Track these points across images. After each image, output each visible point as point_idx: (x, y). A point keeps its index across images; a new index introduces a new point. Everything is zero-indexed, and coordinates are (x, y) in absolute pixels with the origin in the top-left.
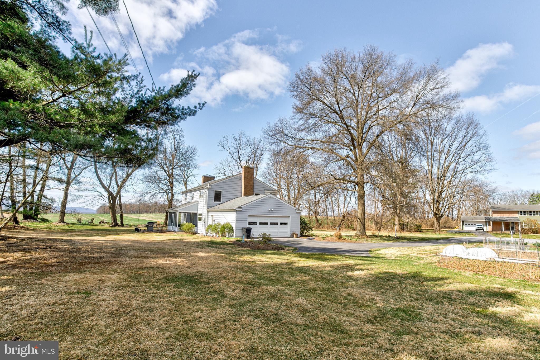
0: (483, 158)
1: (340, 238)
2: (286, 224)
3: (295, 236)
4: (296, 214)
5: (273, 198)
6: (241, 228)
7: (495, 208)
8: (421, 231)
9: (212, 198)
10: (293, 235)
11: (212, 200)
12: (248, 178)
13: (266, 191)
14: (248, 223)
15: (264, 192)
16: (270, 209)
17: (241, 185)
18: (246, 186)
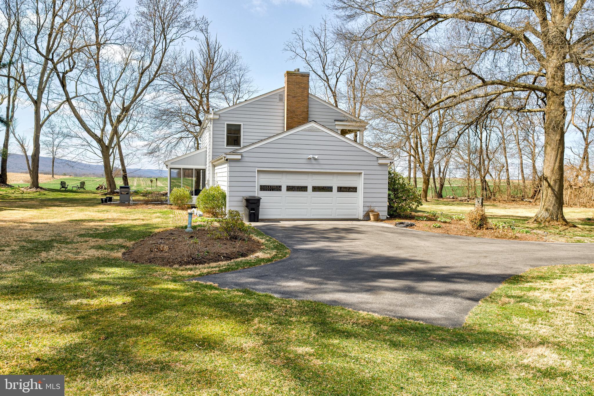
1: (480, 227)
2: (354, 189)
3: (372, 217)
4: (379, 168)
5: (318, 130)
6: (240, 199)
9: (222, 140)
10: (369, 216)
11: (221, 143)
12: (294, 97)
13: (337, 123)
14: (257, 188)
15: (334, 124)
16: (311, 156)
17: (282, 111)
18: (291, 112)
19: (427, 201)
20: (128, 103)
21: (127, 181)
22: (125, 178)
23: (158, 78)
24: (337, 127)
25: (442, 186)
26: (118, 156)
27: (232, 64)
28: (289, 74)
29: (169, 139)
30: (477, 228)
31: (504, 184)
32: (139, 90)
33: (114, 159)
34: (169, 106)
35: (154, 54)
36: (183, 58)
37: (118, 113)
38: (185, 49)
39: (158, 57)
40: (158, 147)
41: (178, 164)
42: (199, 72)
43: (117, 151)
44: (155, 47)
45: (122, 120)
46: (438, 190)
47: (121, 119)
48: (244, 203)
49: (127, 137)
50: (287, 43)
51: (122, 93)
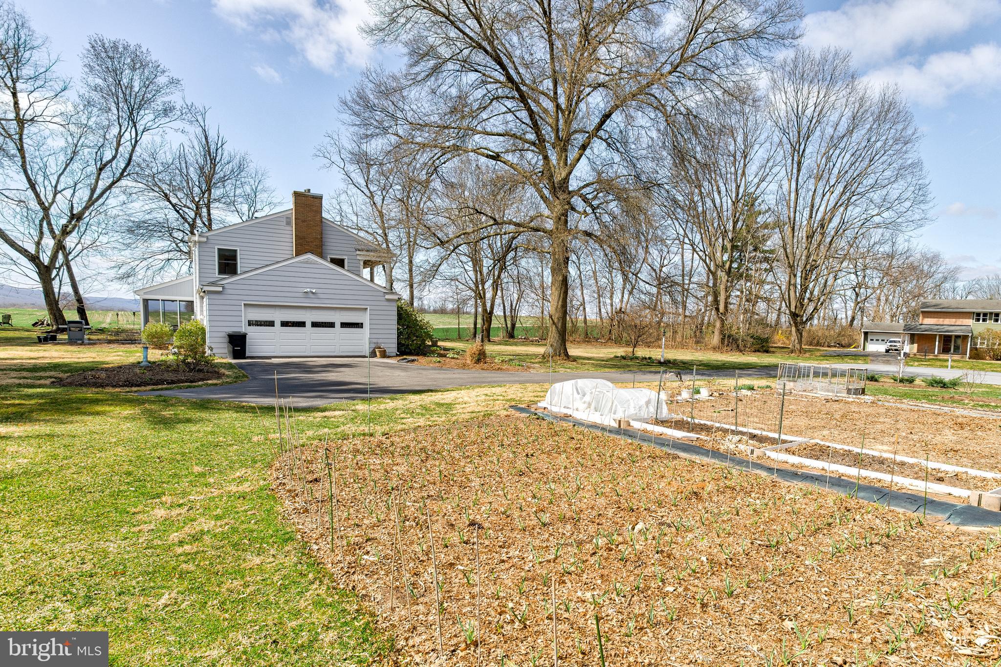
0: (908, 194)
1: (478, 361)
2: (359, 325)
3: (378, 354)
4: (387, 303)
5: (316, 263)
6: (224, 334)
7: (928, 307)
8: (767, 351)
9: (212, 267)
10: (375, 352)
11: (211, 271)
12: (304, 221)
13: (358, 252)
14: (244, 323)
15: (355, 254)
16: (309, 290)
17: (290, 236)
18: (302, 239)
19: (489, 341)
20: (80, 209)
21: (85, 314)
22: (82, 311)
23: (128, 178)
24: (358, 258)
25: (513, 325)
26: (68, 280)
27: (241, 167)
28: (297, 195)
29: (151, 260)
30: (475, 363)
31: (581, 324)
32: (98, 191)
33: (61, 285)
34: (147, 217)
35: (119, 144)
36: (168, 154)
37: (64, 221)
38: (169, 141)
39: (125, 149)
40: (133, 269)
41: (156, 294)
42: (194, 175)
43: (66, 273)
44: (120, 136)
45: (71, 232)
46: (509, 329)
47: (68, 229)
48: (227, 340)
49: (80, 255)
50: (319, 147)
51: (68, 193)
